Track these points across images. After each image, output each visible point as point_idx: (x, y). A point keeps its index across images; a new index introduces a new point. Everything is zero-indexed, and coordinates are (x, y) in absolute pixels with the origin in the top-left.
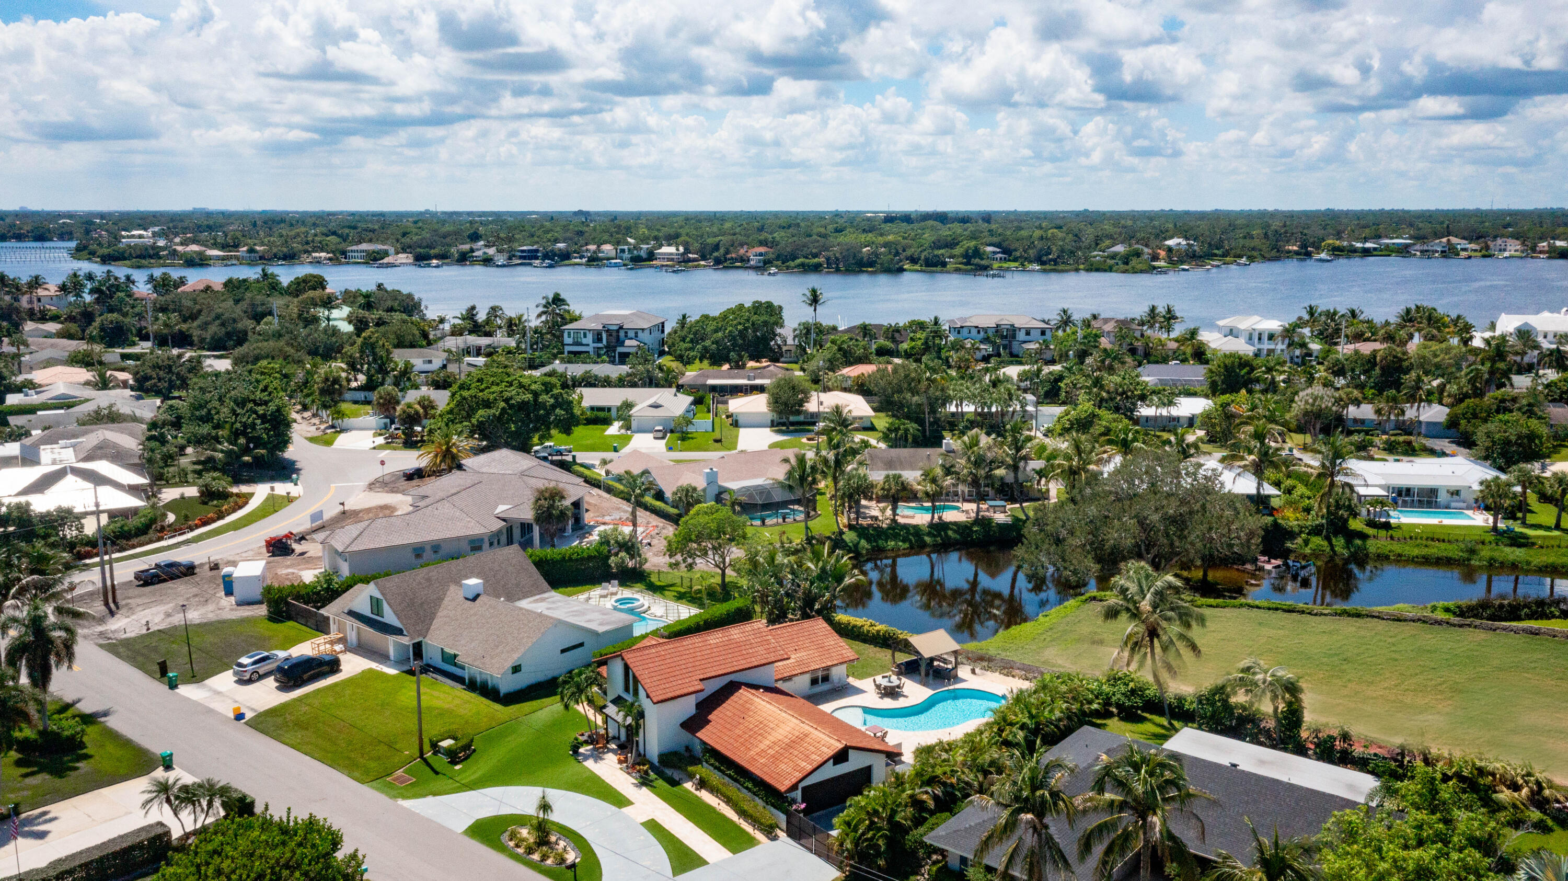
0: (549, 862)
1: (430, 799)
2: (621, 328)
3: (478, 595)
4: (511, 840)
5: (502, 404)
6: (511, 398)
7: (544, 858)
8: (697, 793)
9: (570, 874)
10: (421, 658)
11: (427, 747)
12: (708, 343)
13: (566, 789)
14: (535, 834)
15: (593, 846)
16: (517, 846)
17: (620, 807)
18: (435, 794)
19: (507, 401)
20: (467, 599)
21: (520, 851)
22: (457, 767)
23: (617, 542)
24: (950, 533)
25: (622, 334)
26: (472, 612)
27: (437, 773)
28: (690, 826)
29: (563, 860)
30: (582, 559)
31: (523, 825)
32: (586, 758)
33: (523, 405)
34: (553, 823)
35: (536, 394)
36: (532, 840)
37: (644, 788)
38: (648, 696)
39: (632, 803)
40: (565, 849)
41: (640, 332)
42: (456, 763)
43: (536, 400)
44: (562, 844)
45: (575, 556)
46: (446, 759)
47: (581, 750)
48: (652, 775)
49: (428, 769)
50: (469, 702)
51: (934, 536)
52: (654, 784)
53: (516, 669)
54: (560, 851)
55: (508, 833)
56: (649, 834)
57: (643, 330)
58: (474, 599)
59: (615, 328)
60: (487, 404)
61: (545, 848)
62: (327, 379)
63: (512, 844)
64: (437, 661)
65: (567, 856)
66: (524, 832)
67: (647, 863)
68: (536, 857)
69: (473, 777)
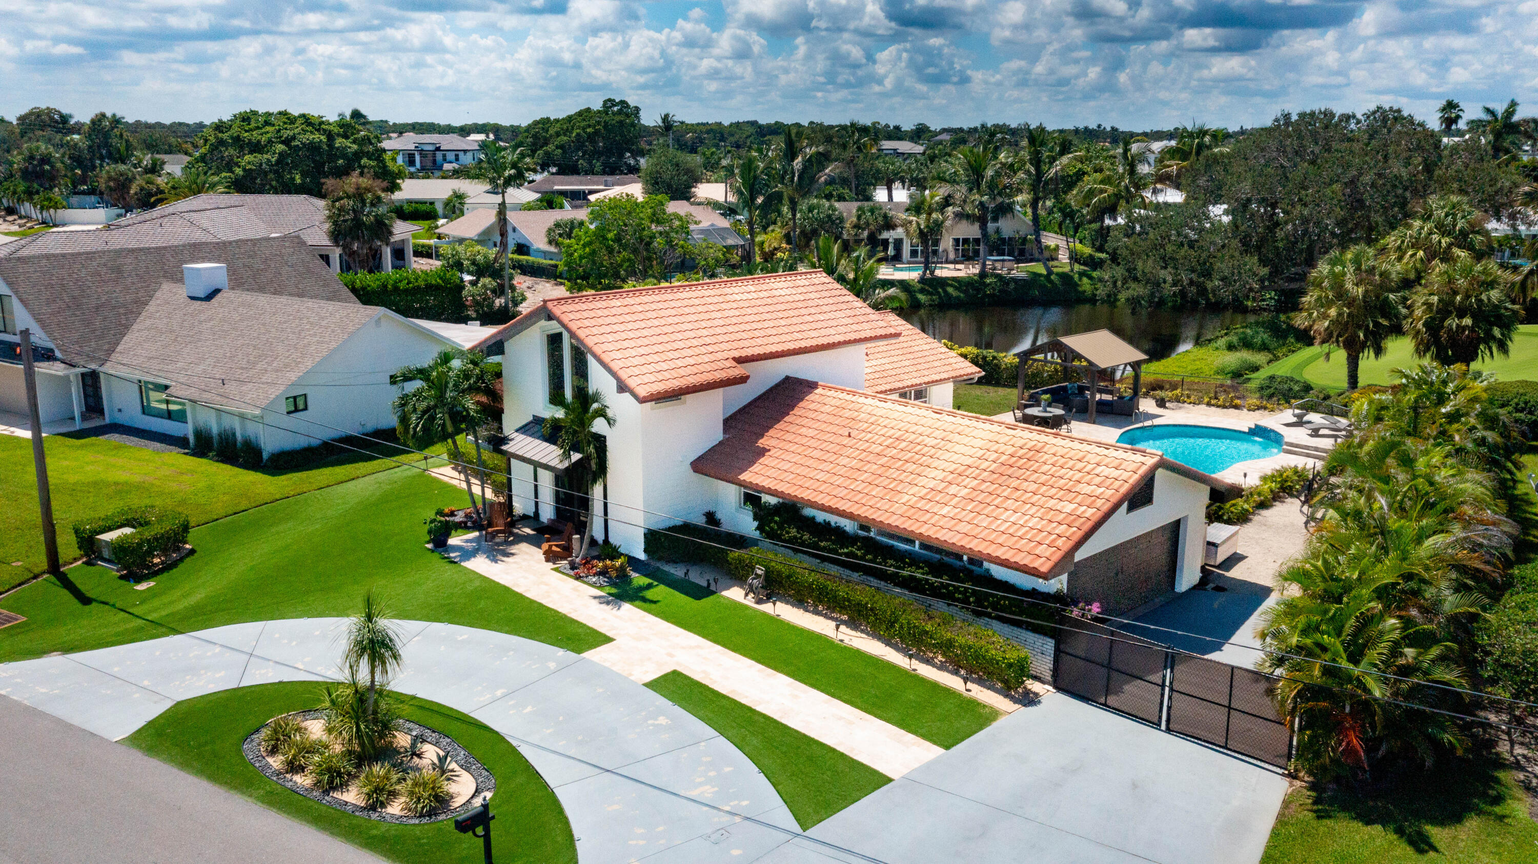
0: (395, 809)
1: (54, 661)
2: (438, 149)
3: (217, 291)
4: (273, 751)
5: (281, 147)
6: (294, 138)
7: (376, 801)
8: (767, 608)
9: (471, 844)
10: (101, 412)
11: (67, 546)
12: (550, 148)
13: (428, 618)
14: (348, 729)
15: (526, 751)
16: (294, 767)
17: (579, 651)
18: (68, 649)
19: (287, 142)
20: (193, 298)
21: (302, 780)
22: (142, 587)
23: (474, 263)
24: (950, 290)
25: (439, 156)
26: (203, 317)
27: (86, 601)
28: (782, 682)
29: (441, 801)
30: (417, 289)
31: (308, 711)
32: (468, 554)
33: (313, 148)
34: (401, 698)
35: (330, 136)
36: (338, 748)
37: (627, 607)
38: (622, 388)
39: (608, 640)
40: (441, 766)
41: (461, 154)
42: (139, 579)
43: (331, 145)
44: (431, 753)
45: (402, 285)
46: (112, 571)
47: (453, 541)
48: (639, 580)
49: (65, 594)
50: (192, 472)
51: (931, 294)
52: (649, 594)
53: (298, 404)
54: (428, 773)
55: (265, 733)
56: (678, 711)
57: (465, 151)
58: (210, 297)
59: (431, 148)
60: (256, 148)
61: (378, 769)
62: (32, 157)
63: (276, 762)
64: (133, 416)
65: (452, 788)
66: (316, 729)
67: (706, 792)
68: (353, 796)
69: (180, 606)
